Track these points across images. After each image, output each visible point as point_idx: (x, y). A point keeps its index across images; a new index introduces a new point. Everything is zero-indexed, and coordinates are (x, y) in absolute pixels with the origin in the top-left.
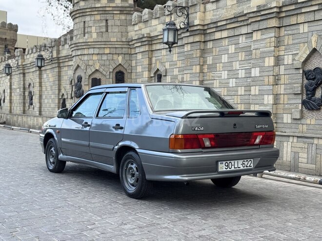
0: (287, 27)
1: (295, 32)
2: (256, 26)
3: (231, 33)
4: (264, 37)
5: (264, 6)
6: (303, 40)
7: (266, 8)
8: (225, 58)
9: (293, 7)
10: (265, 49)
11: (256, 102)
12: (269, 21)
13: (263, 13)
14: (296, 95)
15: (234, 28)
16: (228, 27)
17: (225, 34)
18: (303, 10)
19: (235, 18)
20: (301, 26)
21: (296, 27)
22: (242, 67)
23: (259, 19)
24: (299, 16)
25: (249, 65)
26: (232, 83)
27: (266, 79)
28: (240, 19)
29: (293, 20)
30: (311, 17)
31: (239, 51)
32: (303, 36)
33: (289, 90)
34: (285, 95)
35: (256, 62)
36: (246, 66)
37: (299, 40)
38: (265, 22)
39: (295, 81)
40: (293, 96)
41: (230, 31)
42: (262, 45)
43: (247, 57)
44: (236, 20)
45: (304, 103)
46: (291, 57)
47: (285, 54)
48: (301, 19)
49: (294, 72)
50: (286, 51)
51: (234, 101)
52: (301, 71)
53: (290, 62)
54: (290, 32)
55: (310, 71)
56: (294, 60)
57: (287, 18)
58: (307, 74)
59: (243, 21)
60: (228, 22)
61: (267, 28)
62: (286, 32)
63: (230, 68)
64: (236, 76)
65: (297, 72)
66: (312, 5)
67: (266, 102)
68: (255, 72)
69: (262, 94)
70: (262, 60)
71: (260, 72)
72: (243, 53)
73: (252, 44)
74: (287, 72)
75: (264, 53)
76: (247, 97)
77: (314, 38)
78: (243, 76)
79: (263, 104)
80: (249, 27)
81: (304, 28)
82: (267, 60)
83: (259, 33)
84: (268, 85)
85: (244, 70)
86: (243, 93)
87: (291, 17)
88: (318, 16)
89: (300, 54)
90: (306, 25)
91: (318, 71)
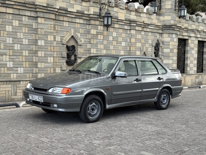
0: (57, 21)
1: (62, 25)
2: (42, 15)
3: (17, 12)
4: (46, 23)
5: (52, 5)
6: (66, 30)
7: (53, 7)
8: (9, 28)
9: (64, 12)
10: (48, 30)
11: (42, 61)
12: (51, 15)
13: (49, 9)
14: (63, 58)
15: (19, 9)
16: (14, 7)
17: (10, 11)
18: (68, 15)
19: (24, 3)
20: (65, 23)
21: (62, 22)
22: (26, 37)
23: (45, 11)
24: (64, 18)
25: (32, 37)
26: (17, 47)
27: (49, 48)
28: (27, 5)
29: (61, 18)
30: (70, 20)
31: (22, 26)
32: (66, 28)
33: (59, 55)
34: (57, 58)
35: (42, 36)
36: (29, 37)
37: (64, 30)
38: (48, 14)
39: (62, 50)
40: (61, 58)
41: (15, 10)
42: (45, 27)
43: (29, 31)
44: (24, 5)
46: (59, 37)
47: (56, 35)
48: (65, 19)
49: (62, 45)
51: (19, 60)
52: (65, 46)
53: (59, 40)
54: (58, 24)
55: (70, 46)
56: (61, 39)
57: (58, 16)
58: (68, 47)
59: (29, 7)
60: (17, 4)
61: (49, 18)
62: (56, 23)
63: (14, 36)
64: (20, 43)
65: (63, 46)
66: (73, 15)
67: (49, 61)
68: (41, 43)
69: (46, 56)
70: (46, 36)
71: (45, 43)
72: (26, 28)
73: (34, 24)
74: (58, 45)
75: (47, 32)
76: (30, 57)
77: (72, 31)
78: (27, 43)
79: (47, 62)
80: (32, 13)
81: (66, 24)
82: (49, 37)
83: (43, 19)
84: (51, 51)
85: (27, 40)
86: (27, 55)
87: (60, 16)
88: (74, 20)
89: (66, 37)
90: (67, 23)
91: (73, 47)
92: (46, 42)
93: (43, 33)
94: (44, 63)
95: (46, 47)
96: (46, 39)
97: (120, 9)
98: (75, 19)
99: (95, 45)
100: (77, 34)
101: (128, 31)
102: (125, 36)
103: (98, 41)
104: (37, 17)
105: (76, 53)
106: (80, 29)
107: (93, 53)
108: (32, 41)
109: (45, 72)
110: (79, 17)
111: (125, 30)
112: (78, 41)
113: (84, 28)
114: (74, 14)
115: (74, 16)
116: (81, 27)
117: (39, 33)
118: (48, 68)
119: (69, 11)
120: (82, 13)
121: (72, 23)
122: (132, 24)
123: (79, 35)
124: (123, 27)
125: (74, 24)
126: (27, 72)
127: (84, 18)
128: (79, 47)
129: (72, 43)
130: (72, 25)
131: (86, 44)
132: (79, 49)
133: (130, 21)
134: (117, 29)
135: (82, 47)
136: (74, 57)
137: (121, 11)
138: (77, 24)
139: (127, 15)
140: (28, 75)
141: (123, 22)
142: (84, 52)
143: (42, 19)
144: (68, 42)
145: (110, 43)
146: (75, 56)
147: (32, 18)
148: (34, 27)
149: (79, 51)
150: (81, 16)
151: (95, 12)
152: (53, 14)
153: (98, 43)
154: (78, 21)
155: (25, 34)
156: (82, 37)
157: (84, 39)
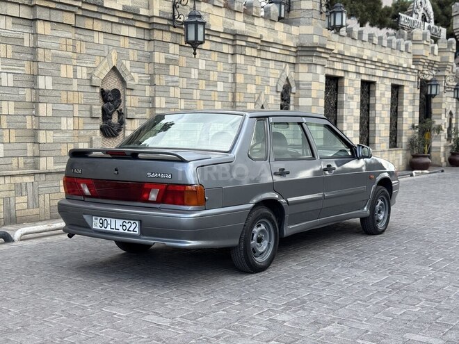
0: (79, 30)
1: (89, 39)
2: (45, 14)
4: (56, 33)
6: (99, 53)
9: (95, 9)
10: (60, 52)
11: (48, 126)
12: (66, 14)
13: (62, 0)
14: (93, 120)
18: (104, 17)
20: (96, 34)
21: (90, 34)
22: (8, 69)
23: (53, 5)
24: (96, 22)
25: (22, 68)
29: (88, 24)
30: (108, 28)
32: (99, 47)
33: (84, 112)
34: (80, 119)
35: (46, 67)
36: (15, 69)
37: (94, 51)
38: (60, 13)
39: (91, 101)
40: (89, 120)
42: (54, 45)
43: (16, 55)
45: (102, 129)
46: (85, 70)
47: (78, 64)
48: (98, 26)
49: (89, 89)
50: (78, 61)
52: (98, 90)
53: (85, 76)
54: (82, 37)
55: (109, 91)
56: (88, 74)
57: (82, 19)
58: (103, 93)
61: (63, 23)
62: (76, 36)
65: (93, 90)
66: (114, 16)
67: (63, 127)
68: (45, 82)
69: (57, 115)
70: (55, 67)
71: (54, 84)
72: (9, 47)
73: (26, 37)
74: (82, 89)
75: (57, 56)
76: (20, 119)
77: (114, 55)
78: (11, 84)
79: (59, 130)
80: (22, 8)
81: (99, 38)
82: (63, 67)
83: (48, 25)
84: (67, 104)
85: (12, 75)
86: (12, 112)
87: (86, 19)
88: (116, 30)
89: (99, 69)
90: (101, 35)
91: (116, 93)
92: (57, 79)
93: (49, 59)
94: (52, 132)
95: (57, 93)
96: (56, 73)
97: (214, 5)
98: (119, 27)
99: (162, 89)
100: (124, 61)
101: (229, 56)
102: (224, 69)
103: (170, 79)
104: (35, 20)
105: (121, 107)
106: (131, 51)
107: (160, 108)
108: (23, 79)
109: (55, 153)
110: (127, 22)
111: (223, 55)
112: (127, 79)
113: (138, 47)
114: (117, 14)
115: (116, 20)
116: (132, 46)
117: (40, 58)
118: (63, 145)
119: (106, 8)
120: (134, 14)
121: (111, 37)
122: (238, 42)
123: (127, 64)
124: (219, 48)
125: (116, 38)
126: (11, 154)
127: (138, 24)
128: (128, 92)
129: (113, 84)
130: (113, 41)
131: (142, 87)
132: (128, 98)
133: (234, 35)
134: (208, 53)
135: (134, 93)
136: (117, 117)
137: (216, 11)
138: (122, 38)
139: (228, 20)
140: (14, 161)
141: (219, 37)
142: (140, 105)
143: (46, 23)
144: (103, 81)
145: (193, 84)
146: (120, 114)
147: (21, 22)
148: (26, 44)
149: (128, 104)
150: (132, 19)
151: (164, 13)
152: (70, 14)
153: (170, 84)
154: (125, 30)
155: (7, 61)
156: (134, 70)
157: (140, 75)
